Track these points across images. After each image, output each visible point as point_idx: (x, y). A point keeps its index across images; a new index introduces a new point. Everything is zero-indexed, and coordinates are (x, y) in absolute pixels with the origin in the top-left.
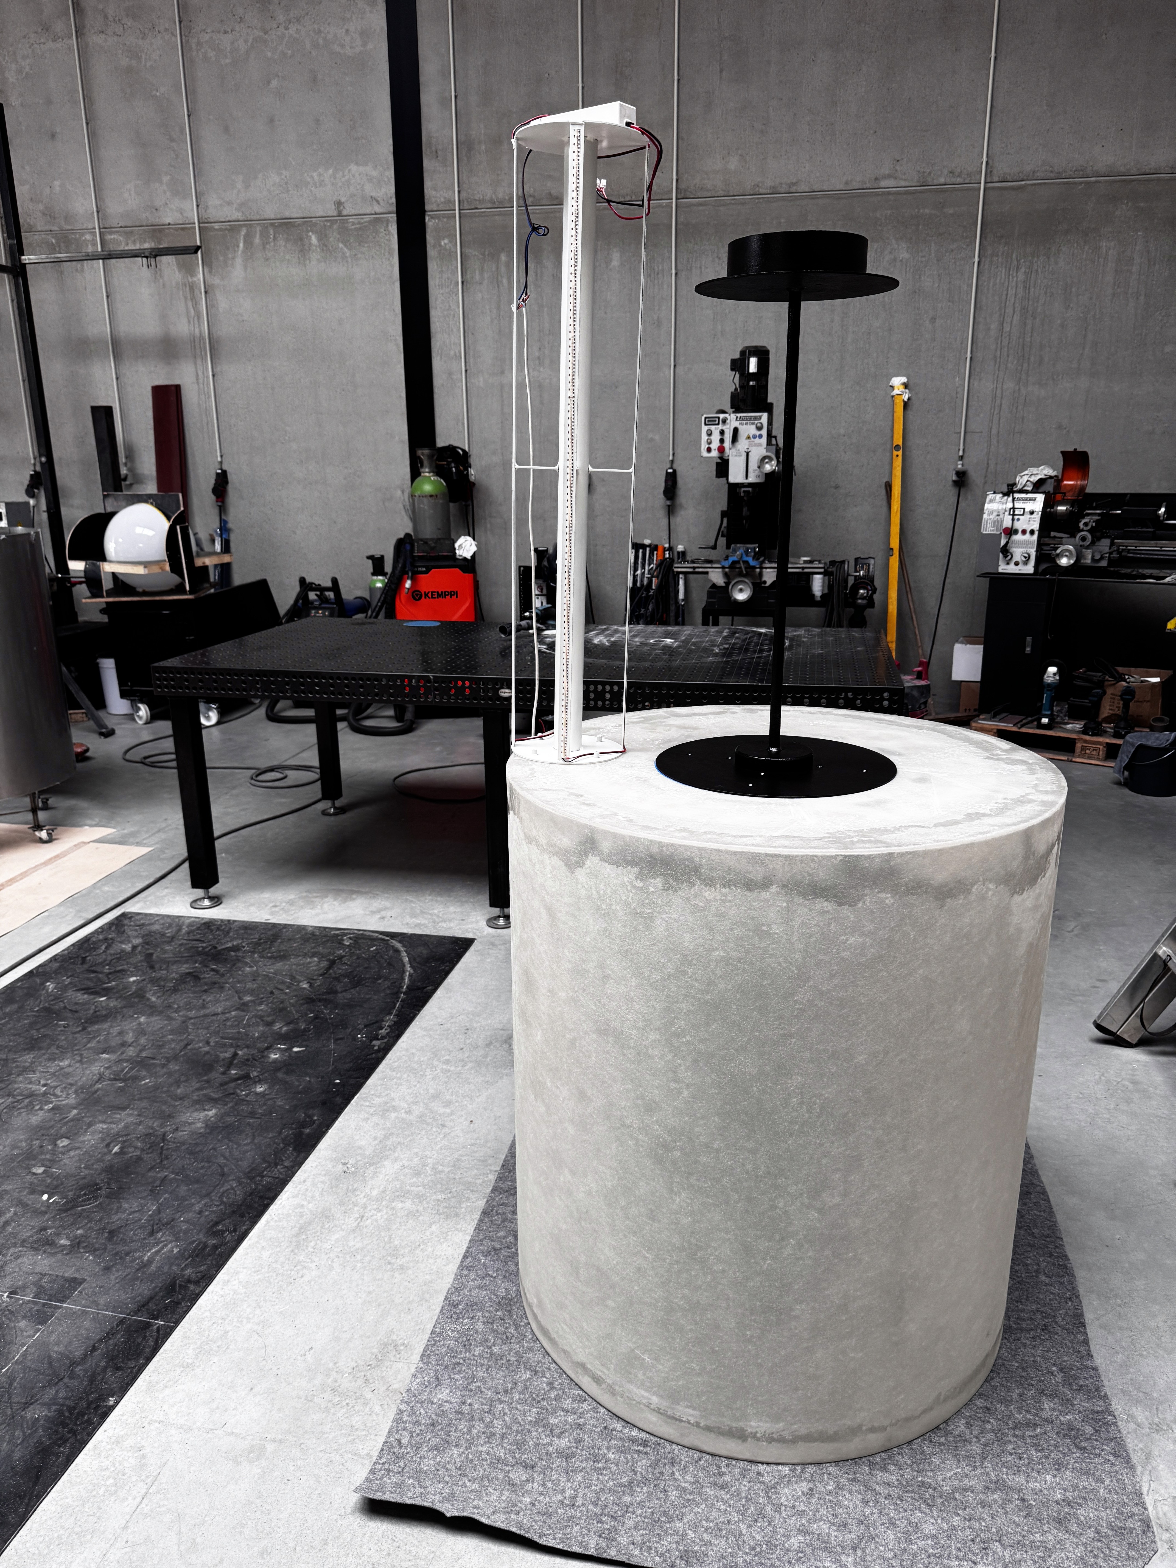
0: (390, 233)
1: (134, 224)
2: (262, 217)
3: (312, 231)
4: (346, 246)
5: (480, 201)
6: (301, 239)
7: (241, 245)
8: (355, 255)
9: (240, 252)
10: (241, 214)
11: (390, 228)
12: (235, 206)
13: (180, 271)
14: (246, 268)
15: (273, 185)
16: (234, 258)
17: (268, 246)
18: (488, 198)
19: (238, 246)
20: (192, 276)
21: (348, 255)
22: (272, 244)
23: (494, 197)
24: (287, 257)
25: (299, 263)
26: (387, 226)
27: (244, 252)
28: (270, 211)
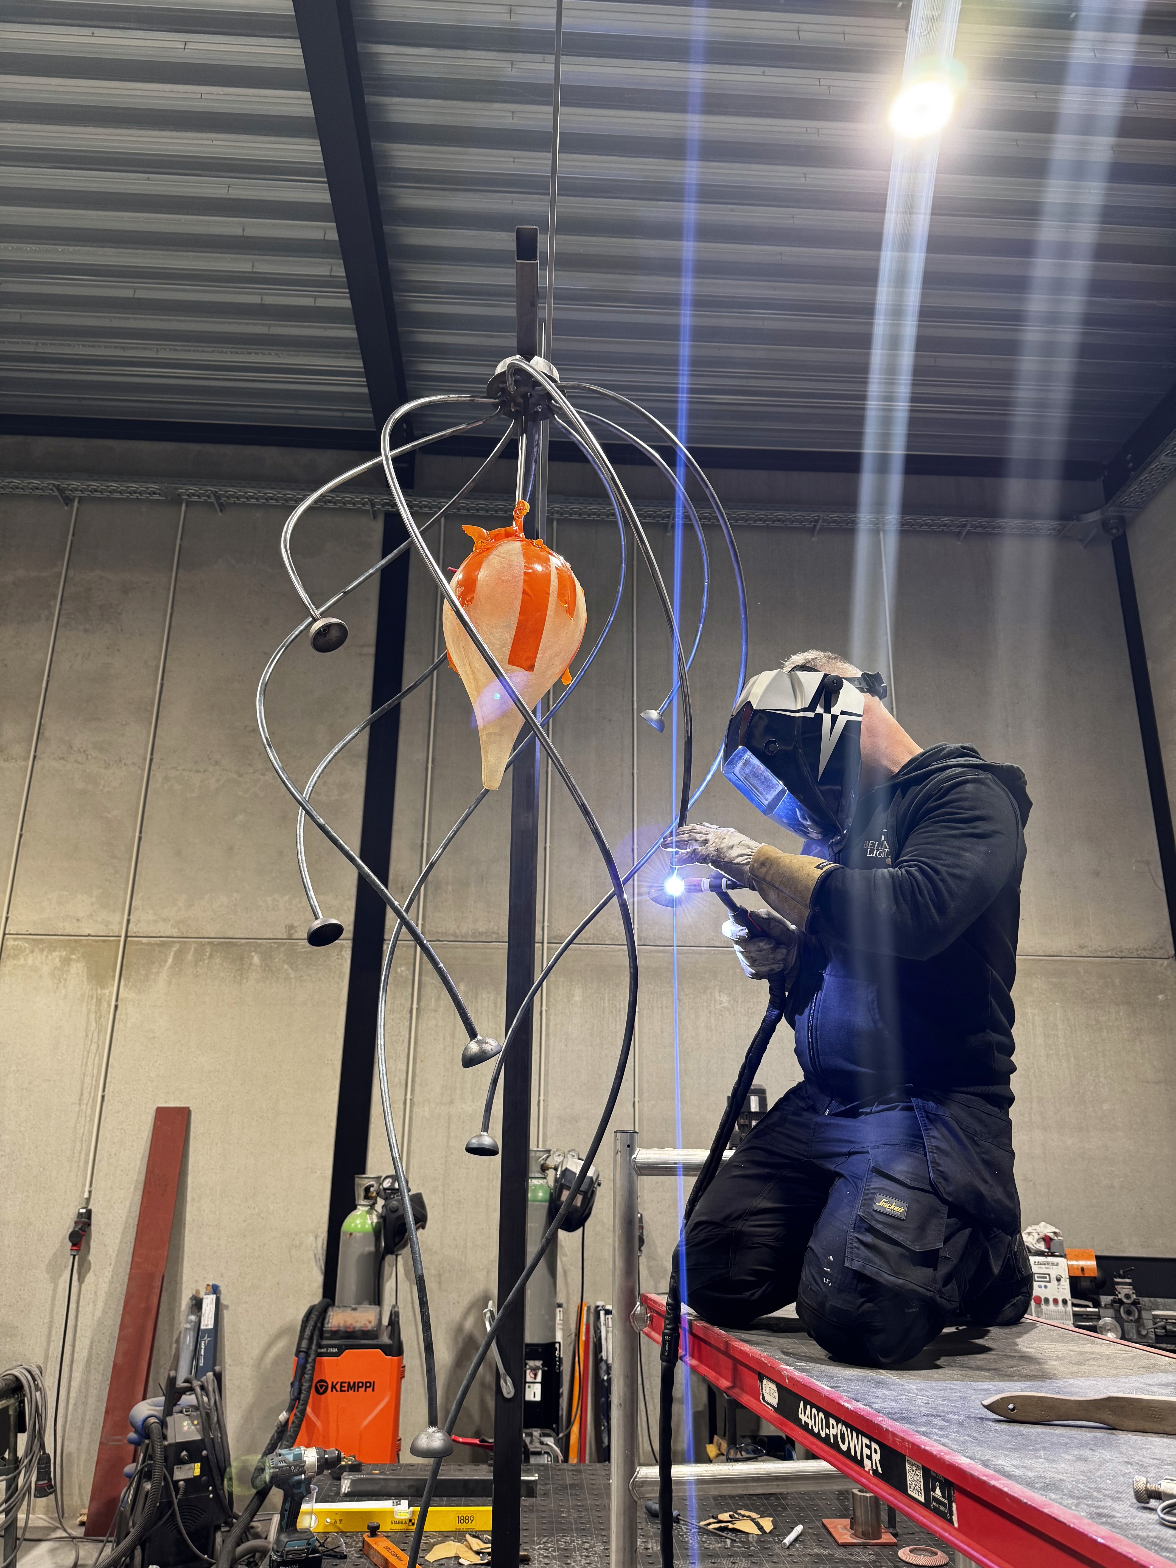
0: (342, 958)
1: (47, 933)
2: (201, 936)
3: (255, 951)
4: (291, 967)
5: (442, 933)
6: (242, 959)
7: (170, 960)
8: (301, 976)
9: (166, 968)
10: (176, 930)
11: (343, 953)
12: (171, 922)
13: (89, 982)
14: (170, 983)
15: (220, 906)
16: (158, 973)
17: (201, 963)
18: (451, 932)
19: (166, 961)
20: (103, 988)
21: (292, 976)
22: (207, 961)
23: (457, 931)
24: (222, 975)
25: (235, 981)
26: (341, 951)
27: (172, 967)
28: (211, 930)
